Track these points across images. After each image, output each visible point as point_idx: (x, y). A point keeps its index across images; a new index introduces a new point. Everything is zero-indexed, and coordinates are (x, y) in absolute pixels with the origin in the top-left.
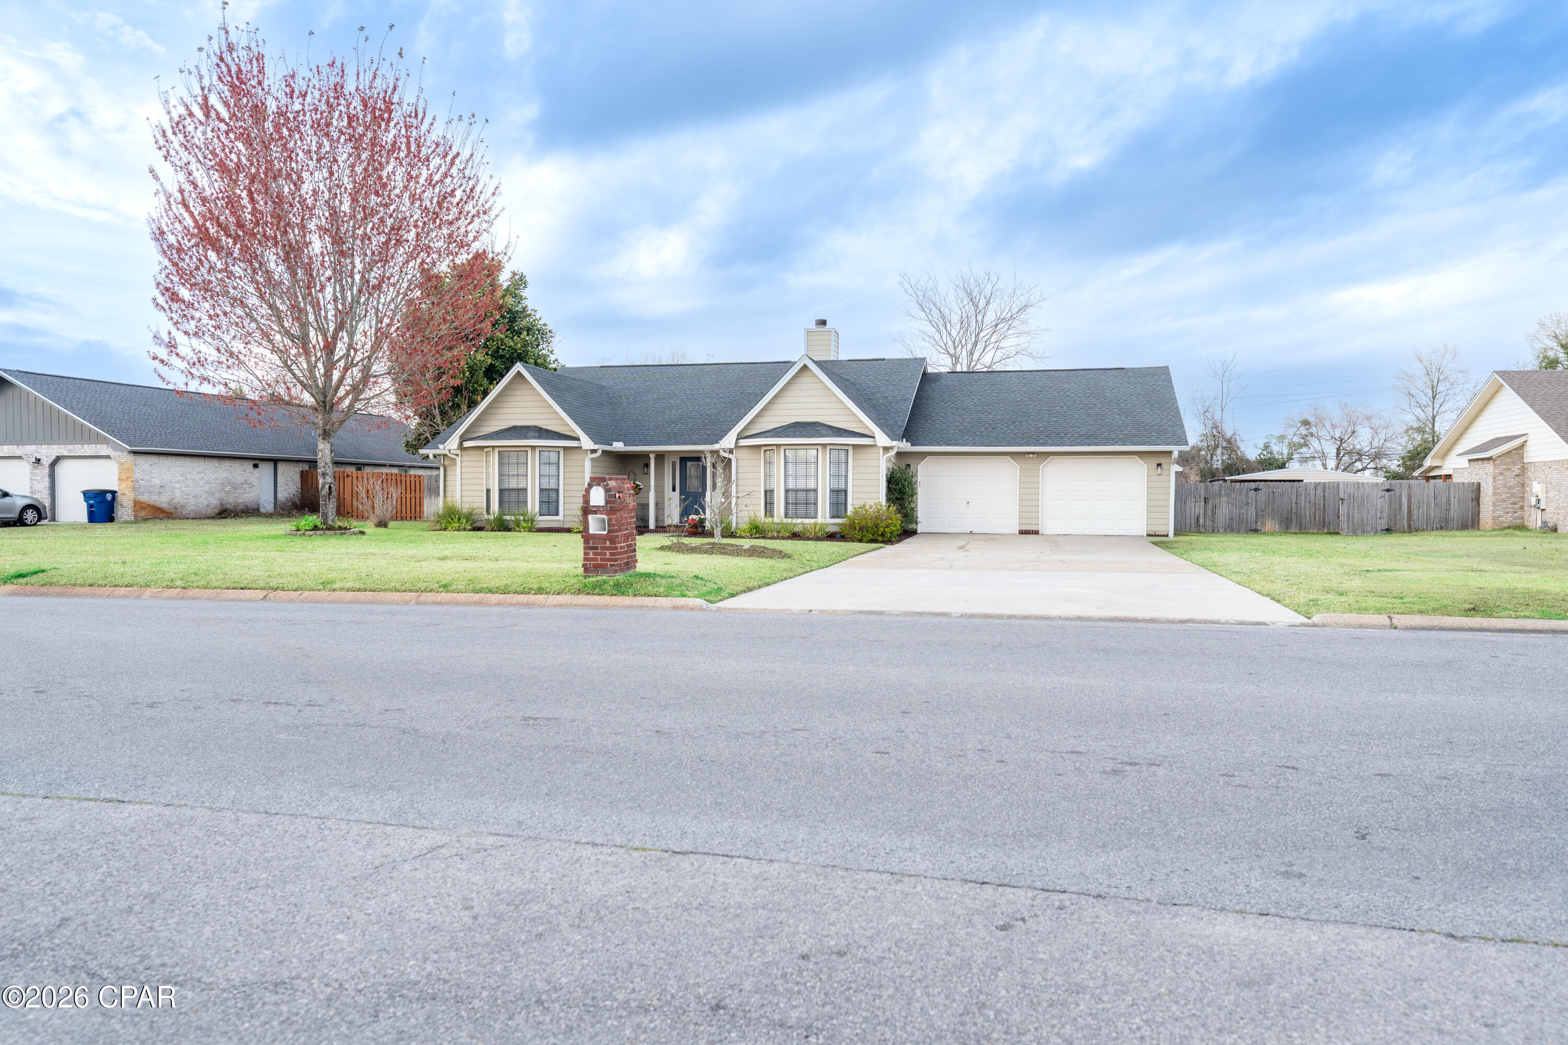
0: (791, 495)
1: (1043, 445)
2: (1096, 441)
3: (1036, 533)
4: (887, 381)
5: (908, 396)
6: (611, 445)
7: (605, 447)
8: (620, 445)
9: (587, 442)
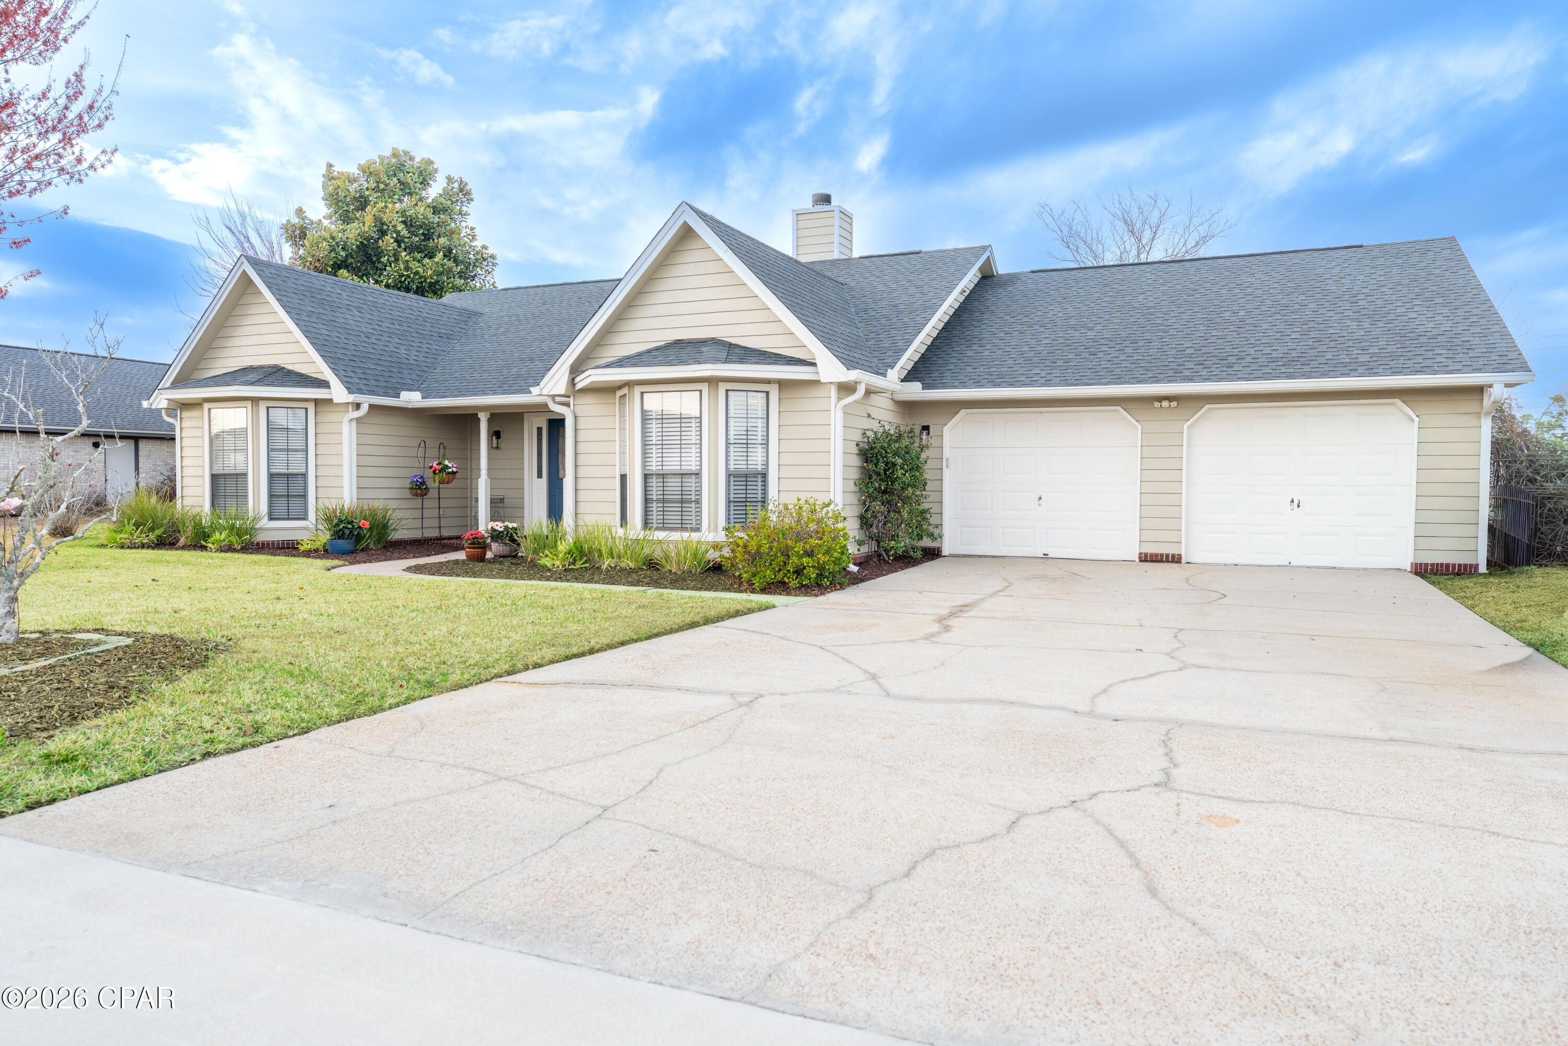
0: (654, 483)
1: (1190, 379)
2: (1307, 368)
3: (1176, 559)
4: (910, 281)
5: (935, 302)
6: (398, 396)
7: (383, 400)
8: (413, 397)
9: (338, 390)
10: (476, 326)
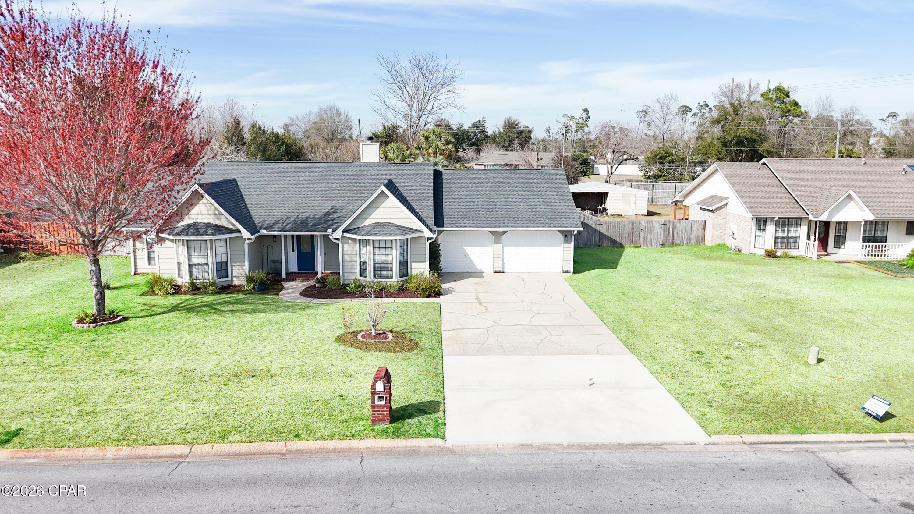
0: (377, 266)
1: (508, 226)
2: (535, 224)
3: (503, 272)
4: (415, 181)
5: (430, 194)
6: (259, 232)
7: (257, 235)
8: (264, 232)
9: (245, 234)
10: (242, 188)
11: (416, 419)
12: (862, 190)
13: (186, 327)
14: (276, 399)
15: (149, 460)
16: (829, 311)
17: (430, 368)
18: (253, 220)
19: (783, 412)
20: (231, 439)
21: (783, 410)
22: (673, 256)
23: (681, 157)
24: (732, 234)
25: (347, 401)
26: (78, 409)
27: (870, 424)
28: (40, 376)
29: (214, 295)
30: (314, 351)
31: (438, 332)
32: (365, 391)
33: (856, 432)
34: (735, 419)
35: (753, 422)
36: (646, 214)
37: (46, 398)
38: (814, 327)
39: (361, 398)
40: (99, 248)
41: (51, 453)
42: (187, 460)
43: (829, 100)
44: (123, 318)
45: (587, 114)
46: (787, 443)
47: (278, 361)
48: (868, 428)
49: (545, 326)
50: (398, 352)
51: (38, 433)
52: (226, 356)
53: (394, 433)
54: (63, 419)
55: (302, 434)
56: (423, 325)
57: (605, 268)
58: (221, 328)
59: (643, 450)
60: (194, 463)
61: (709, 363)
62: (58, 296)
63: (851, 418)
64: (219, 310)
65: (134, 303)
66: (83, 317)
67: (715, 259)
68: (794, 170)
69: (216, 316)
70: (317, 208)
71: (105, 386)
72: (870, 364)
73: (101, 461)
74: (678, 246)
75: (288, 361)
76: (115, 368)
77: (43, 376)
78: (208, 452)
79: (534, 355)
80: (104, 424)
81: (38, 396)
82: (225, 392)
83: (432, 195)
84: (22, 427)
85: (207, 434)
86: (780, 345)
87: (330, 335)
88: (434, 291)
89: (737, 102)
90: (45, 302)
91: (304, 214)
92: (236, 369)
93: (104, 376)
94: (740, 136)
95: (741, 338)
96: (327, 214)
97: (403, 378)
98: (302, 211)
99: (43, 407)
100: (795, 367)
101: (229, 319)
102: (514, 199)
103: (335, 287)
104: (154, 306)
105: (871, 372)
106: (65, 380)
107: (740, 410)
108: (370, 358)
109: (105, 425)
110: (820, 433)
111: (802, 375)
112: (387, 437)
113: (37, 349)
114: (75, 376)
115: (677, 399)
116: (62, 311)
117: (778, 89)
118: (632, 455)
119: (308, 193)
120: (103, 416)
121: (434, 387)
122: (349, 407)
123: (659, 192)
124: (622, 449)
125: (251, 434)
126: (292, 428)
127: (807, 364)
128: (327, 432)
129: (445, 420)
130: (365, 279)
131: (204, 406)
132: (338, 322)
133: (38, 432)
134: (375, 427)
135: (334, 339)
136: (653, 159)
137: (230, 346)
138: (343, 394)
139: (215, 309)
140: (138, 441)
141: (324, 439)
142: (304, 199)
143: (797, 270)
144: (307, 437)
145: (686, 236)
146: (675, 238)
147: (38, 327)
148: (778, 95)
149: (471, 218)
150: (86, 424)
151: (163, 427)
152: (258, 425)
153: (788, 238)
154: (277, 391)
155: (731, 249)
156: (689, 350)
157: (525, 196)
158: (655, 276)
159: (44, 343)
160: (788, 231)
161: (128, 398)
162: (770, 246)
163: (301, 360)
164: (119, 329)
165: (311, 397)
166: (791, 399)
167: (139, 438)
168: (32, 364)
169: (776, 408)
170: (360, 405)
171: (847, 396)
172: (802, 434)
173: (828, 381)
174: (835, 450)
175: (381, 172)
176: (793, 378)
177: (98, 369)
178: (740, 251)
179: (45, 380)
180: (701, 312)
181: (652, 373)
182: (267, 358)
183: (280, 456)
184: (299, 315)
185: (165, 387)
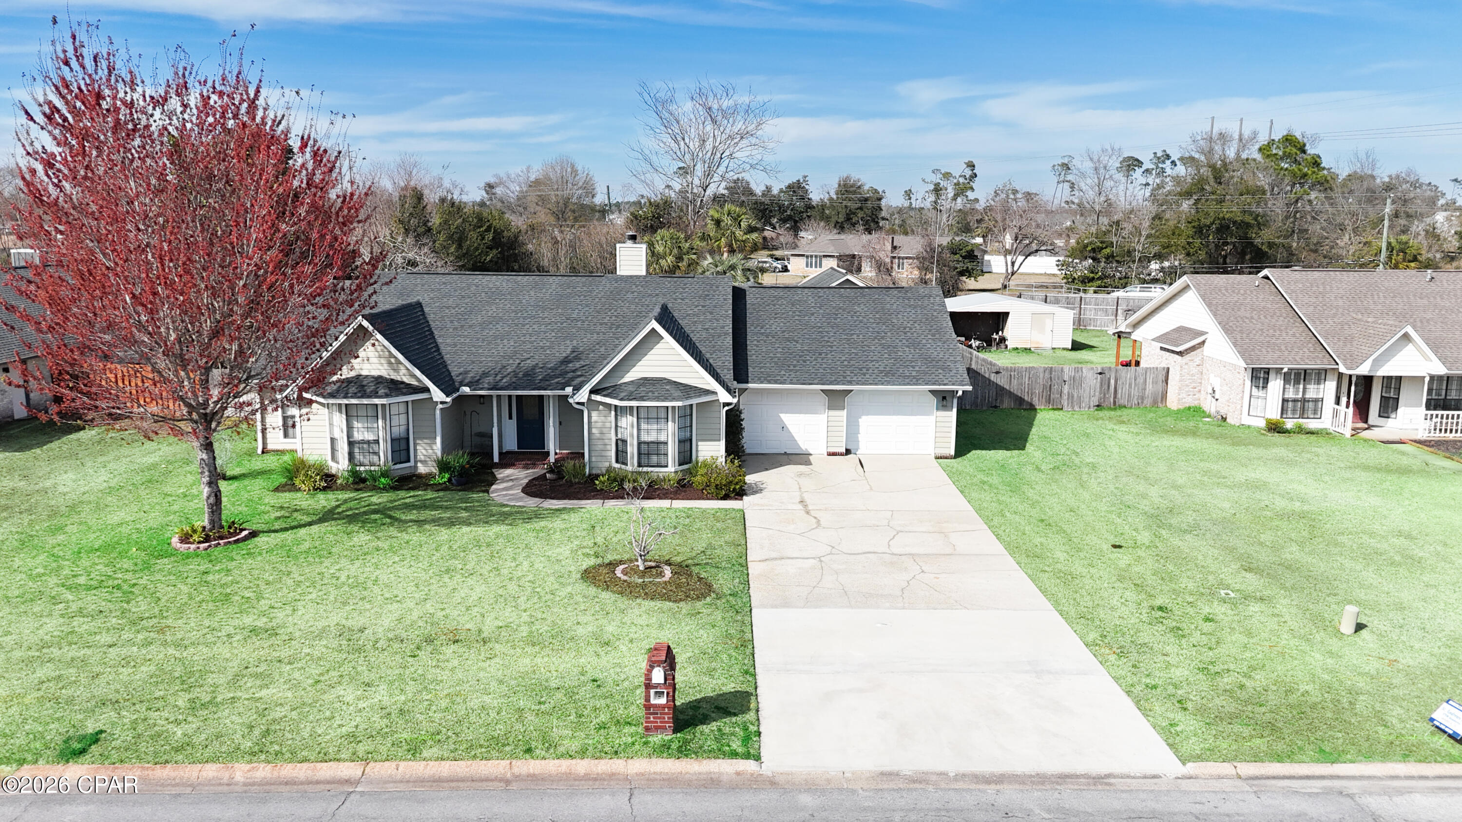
0: (643, 446)
1: (851, 383)
2: (894, 378)
3: (842, 454)
4: (703, 306)
5: (726, 328)
6: (458, 390)
7: (455, 395)
8: (466, 390)
9: (437, 395)
10: (431, 317)
11: (714, 726)
12: (1426, 324)
13: (347, 550)
14: (494, 684)
15: (300, 787)
16: (1372, 535)
17: (732, 632)
18: (448, 370)
19: (1301, 722)
20: (425, 754)
21: (1301, 718)
22: (1115, 427)
23: (1126, 249)
24: (1211, 391)
25: (605, 690)
26: (188, 696)
27: (1442, 746)
28: (126, 636)
29: (387, 492)
30: (550, 597)
31: (741, 564)
32: (633, 673)
33: (1420, 761)
34: (1224, 734)
35: (1253, 740)
36: (1070, 347)
37: (137, 677)
38: (1348, 564)
39: (626, 684)
40: (213, 425)
41: (150, 772)
42: (359, 789)
43: (1371, 160)
44: (250, 533)
45: (972, 170)
46: (1308, 777)
47: (493, 615)
48: (1439, 754)
49: (913, 555)
50: (681, 600)
51: (128, 738)
52: (412, 605)
53: (679, 750)
54: (165, 714)
55: (536, 747)
56: (718, 551)
57: (1007, 449)
58: (401, 552)
59: (1076, 787)
60: (370, 794)
61: (1179, 628)
62: (147, 491)
63: (1412, 736)
64: (397, 519)
65: (265, 505)
66: (187, 533)
67: (1184, 433)
68: (1315, 288)
69: (393, 532)
70: (548, 352)
71: (228, 655)
72: (1440, 636)
73: (226, 788)
74: (1123, 409)
75: (509, 614)
76: (241, 623)
77: (132, 636)
78: (390, 776)
79: (896, 608)
80: (229, 724)
81: (126, 673)
82: (412, 670)
83: (731, 331)
84: (104, 728)
85: (389, 745)
86: (1294, 596)
87: (573, 568)
88: (734, 489)
89: (1220, 162)
90: (127, 502)
91: (528, 361)
92: (429, 628)
93: (225, 639)
94: (1224, 219)
95: (1230, 582)
96: (566, 361)
97: (691, 650)
98: (526, 355)
99: (134, 692)
100: (1319, 639)
101: (414, 536)
102: (861, 336)
103: (577, 480)
104: (296, 510)
105: (1443, 650)
106: (165, 644)
107: (1232, 718)
108: (636, 611)
109: (232, 726)
110: (1361, 761)
111: (1330, 653)
112: (670, 756)
113: (119, 587)
114: (180, 637)
115: (1128, 693)
116: (155, 519)
117: (1287, 139)
118: (1059, 796)
119: (534, 326)
120: (227, 711)
121: (739, 666)
122: (608, 701)
123: (1090, 310)
124: (1043, 783)
125: (457, 746)
126: (521, 737)
127: (1338, 634)
128: (575, 745)
129: (758, 726)
130: (623, 467)
131: (381, 695)
132: (585, 544)
133: (129, 736)
134: (650, 739)
135: (579, 576)
136: (1081, 252)
137: (417, 586)
138: (596, 676)
139: (390, 517)
140: (283, 754)
141: (571, 756)
142: (528, 336)
143: (1318, 456)
144: (543, 753)
145: (1135, 392)
146: (1119, 396)
147: (119, 548)
148: (1288, 150)
149: (792, 368)
150: (201, 724)
151: (320, 732)
152: (466, 731)
153: (1304, 401)
154: (494, 668)
155: (1209, 416)
156: (1145, 604)
157: (878, 333)
158: (1088, 464)
159: (129, 576)
160: (1305, 389)
161: (266, 680)
162: (1274, 413)
163: (528, 613)
164: (244, 552)
165: (547, 681)
166: (1314, 699)
167: (284, 750)
168: (113, 615)
169: (1290, 715)
170: (625, 698)
171: (1405, 695)
172: (1333, 763)
173: (1373, 666)
174: (1387, 793)
175: (649, 292)
176: (1317, 659)
177: (216, 625)
178: (1224, 419)
179: (134, 644)
180: (1164, 532)
181: (1086, 645)
182: (476, 609)
183: (502, 784)
184: (523, 531)
185: (320, 659)
